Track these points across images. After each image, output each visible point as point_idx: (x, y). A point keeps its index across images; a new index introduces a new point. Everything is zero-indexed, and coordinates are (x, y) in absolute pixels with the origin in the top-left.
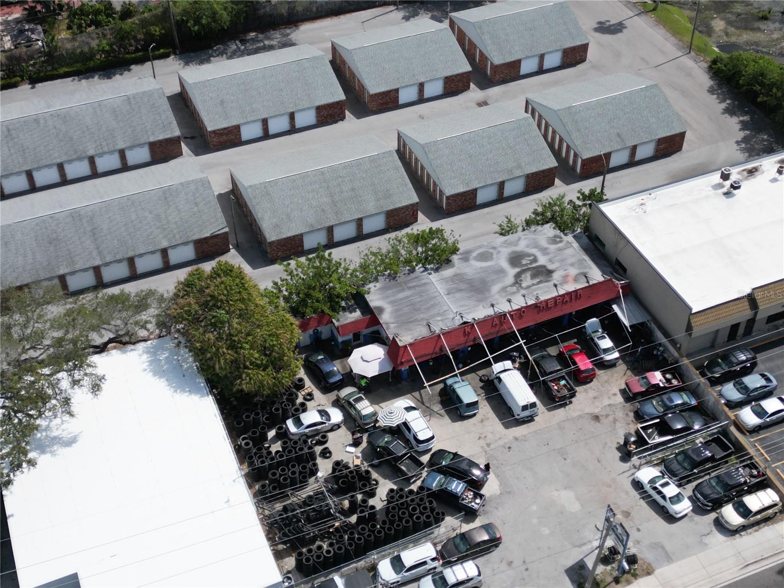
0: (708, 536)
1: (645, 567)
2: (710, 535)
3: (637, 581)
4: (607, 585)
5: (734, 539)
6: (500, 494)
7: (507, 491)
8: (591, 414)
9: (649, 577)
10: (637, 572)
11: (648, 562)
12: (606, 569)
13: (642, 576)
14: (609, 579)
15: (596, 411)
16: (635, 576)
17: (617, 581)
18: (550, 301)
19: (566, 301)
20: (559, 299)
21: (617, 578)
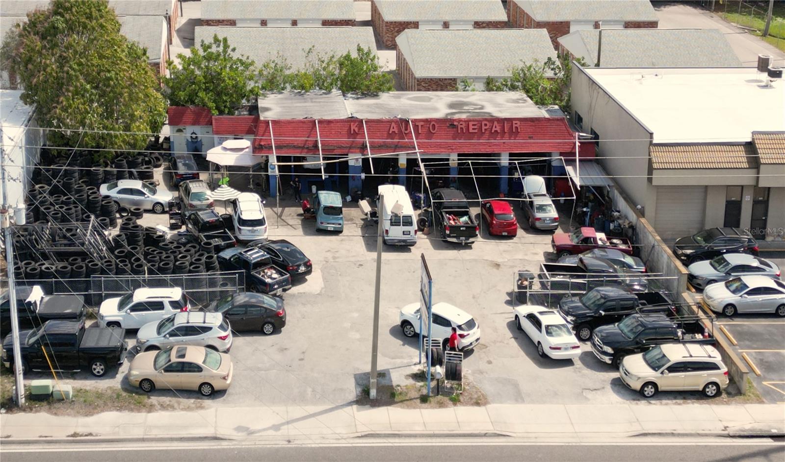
0: (594, 392)
1: (476, 396)
2: (598, 392)
3: (455, 408)
4: (407, 400)
5: (637, 404)
6: (318, 294)
7: (328, 294)
8: (492, 261)
9: (476, 408)
10: (461, 398)
11: (483, 392)
12: (415, 384)
13: (466, 404)
14: (414, 394)
15: (499, 260)
16: (455, 401)
17: (424, 400)
18: (473, 123)
19: (496, 131)
20: (486, 125)
21: (427, 396)
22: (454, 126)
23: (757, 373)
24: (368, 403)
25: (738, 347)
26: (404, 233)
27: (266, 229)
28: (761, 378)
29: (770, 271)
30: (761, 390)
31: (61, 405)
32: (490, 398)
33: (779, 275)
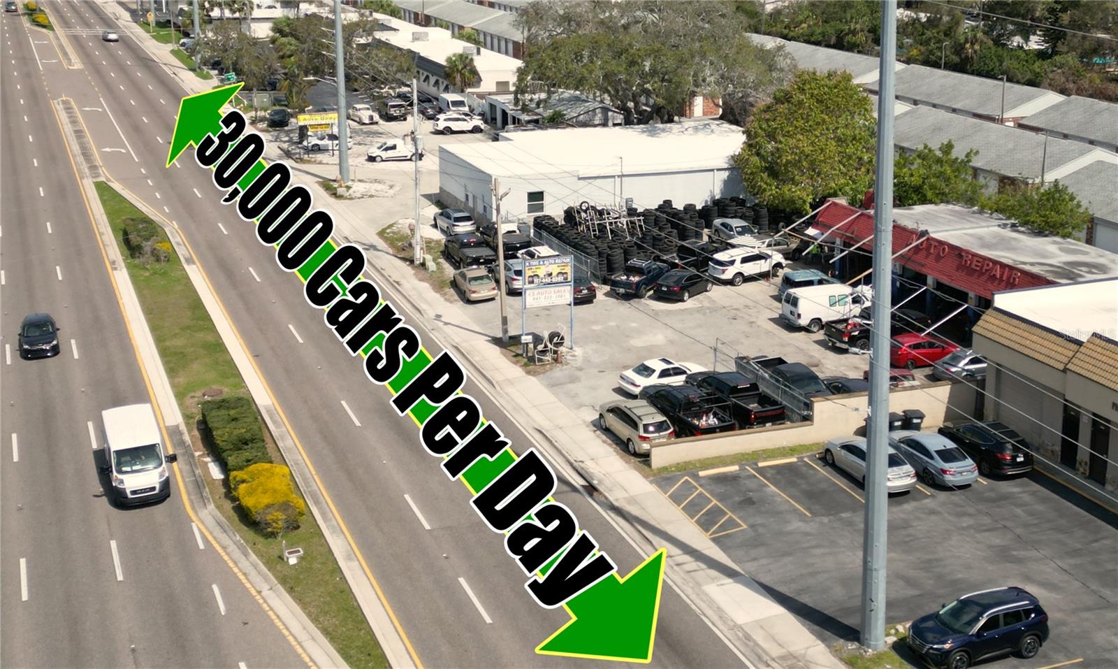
10: (531, 366)
17: (517, 355)
18: (977, 259)
19: (994, 275)
20: (988, 265)
21: (522, 355)
22: (960, 256)
23: (702, 474)
24: (497, 341)
25: (755, 467)
26: (791, 312)
27: (724, 272)
28: (696, 477)
29: (936, 462)
30: (669, 476)
31: (423, 272)
32: (542, 375)
33: (944, 472)
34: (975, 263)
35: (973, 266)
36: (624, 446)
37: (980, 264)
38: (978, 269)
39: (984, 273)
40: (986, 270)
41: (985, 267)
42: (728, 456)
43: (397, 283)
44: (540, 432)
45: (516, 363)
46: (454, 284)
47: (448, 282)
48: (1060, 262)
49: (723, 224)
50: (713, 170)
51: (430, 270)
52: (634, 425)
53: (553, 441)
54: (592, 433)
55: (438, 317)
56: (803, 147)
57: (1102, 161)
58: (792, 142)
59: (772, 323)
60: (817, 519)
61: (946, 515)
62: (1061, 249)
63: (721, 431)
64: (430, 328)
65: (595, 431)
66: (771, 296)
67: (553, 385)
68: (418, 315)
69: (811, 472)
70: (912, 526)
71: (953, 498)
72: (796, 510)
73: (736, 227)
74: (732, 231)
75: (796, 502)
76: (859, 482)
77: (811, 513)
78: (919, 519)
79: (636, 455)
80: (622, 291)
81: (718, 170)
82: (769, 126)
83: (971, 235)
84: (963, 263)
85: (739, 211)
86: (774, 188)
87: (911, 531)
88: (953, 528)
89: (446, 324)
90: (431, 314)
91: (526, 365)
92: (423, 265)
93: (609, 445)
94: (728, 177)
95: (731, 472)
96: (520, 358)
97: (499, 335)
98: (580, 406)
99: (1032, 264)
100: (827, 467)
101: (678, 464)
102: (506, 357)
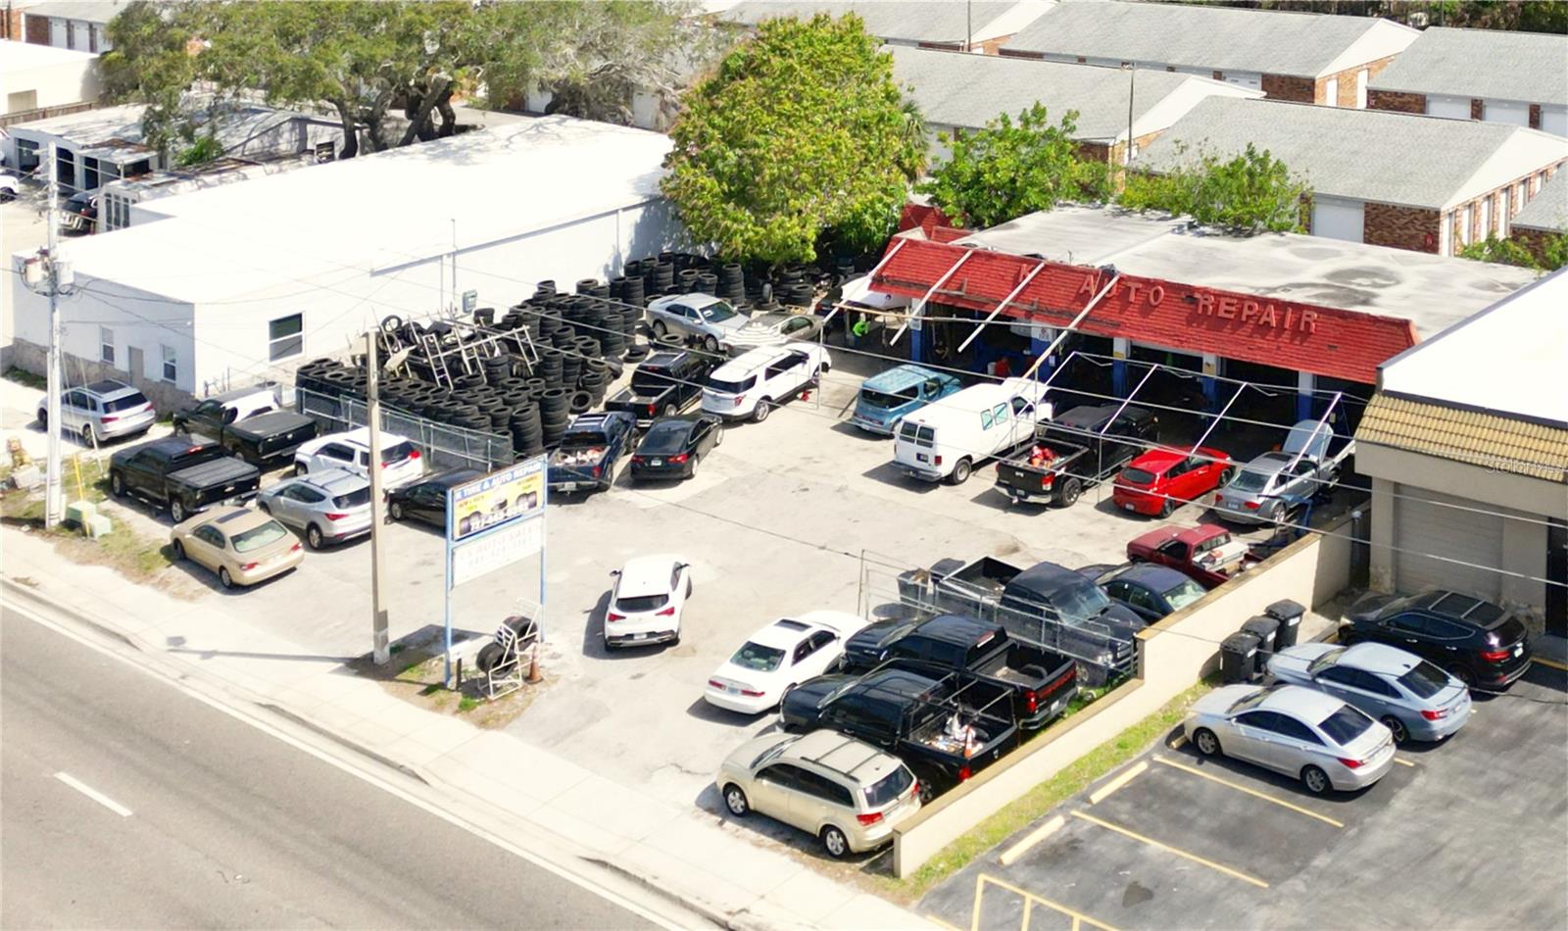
0: (680, 775)
1: (502, 713)
4: (410, 682)
10: (480, 708)
11: (527, 711)
17: (430, 690)
18: (1228, 300)
19: (1267, 323)
20: (1250, 308)
21: (442, 686)
22: (1193, 300)
23: (1008, 857)
24: (363, 666)
25: (1089, 806)
26: (919, 456)
27: (738, 401)
28: (996, 867)
29: (1409, 700)
30: (944, 885)
31: (79, 542)
32: (516, 723)
33: (1430, 715)
34: (1223, 307)
35: (1221, 314)
36: (815, 843)
37: (1233, 309)
38: (1232, 316)
39: (1246, 322)
40: (1248, 317)
41: (1246, 312)
42: (1022, 798)
43: (25, 581)
44: (603, 864)
45: (439, 707)
46: (176, 553)
47: (156, 551)
48: (1318, 277)
49: (674, 309)
50: (616, 211)
51: (98, 533)
52: (843, 796)
53: (649, 880)
54: (717, 830)
55: (177, 642)
56: (800, 147)
57: (1216, 97)
58: (777, 142)
59: (875, 482)
60: (1284, 888)
61: (1473, 800)
62: (1296, 253)
63: (1002, 755)
64: (177, 675)
65: (721, 824)
66: (835, 428)
67: (557, 739)
68: (125, 650)
69: (1189, 783)
70: (1443, 846)
71: (1455, 759)
72: (1233, 881)
73: (702, 310)
74: (697, 317)
75: (1219, 862)
76: (1295, 780)
77: (1263, 878)
78: (1442, 825)
79: (848, 855)
80: (569, 486)
81: (625, 209)
82: (727, 119)
83: (1148, 255)
84: (1200, 311)
85: (689, 277)
86: (750, 226)
87: (1448, 858)
88: (1507, 826)
89: (207, 655)
90: (154, 639)
91: (464, 707)
92: (73, 524)
93: (771, 847)
94: (643, 217)
95: (1053, 835)
96: (441, 694)
97: (363, 647)
98: (647, 772)
99: (1286, 288)
100: (1206, 763)
101: (945, 849)
102: (407, 699)
